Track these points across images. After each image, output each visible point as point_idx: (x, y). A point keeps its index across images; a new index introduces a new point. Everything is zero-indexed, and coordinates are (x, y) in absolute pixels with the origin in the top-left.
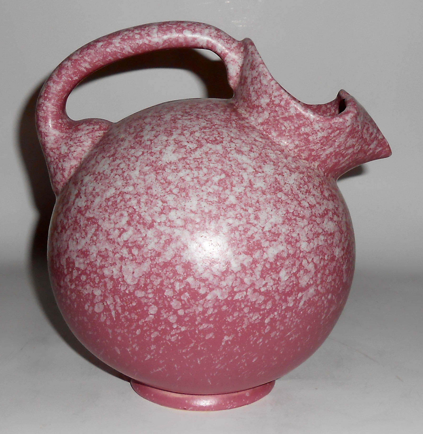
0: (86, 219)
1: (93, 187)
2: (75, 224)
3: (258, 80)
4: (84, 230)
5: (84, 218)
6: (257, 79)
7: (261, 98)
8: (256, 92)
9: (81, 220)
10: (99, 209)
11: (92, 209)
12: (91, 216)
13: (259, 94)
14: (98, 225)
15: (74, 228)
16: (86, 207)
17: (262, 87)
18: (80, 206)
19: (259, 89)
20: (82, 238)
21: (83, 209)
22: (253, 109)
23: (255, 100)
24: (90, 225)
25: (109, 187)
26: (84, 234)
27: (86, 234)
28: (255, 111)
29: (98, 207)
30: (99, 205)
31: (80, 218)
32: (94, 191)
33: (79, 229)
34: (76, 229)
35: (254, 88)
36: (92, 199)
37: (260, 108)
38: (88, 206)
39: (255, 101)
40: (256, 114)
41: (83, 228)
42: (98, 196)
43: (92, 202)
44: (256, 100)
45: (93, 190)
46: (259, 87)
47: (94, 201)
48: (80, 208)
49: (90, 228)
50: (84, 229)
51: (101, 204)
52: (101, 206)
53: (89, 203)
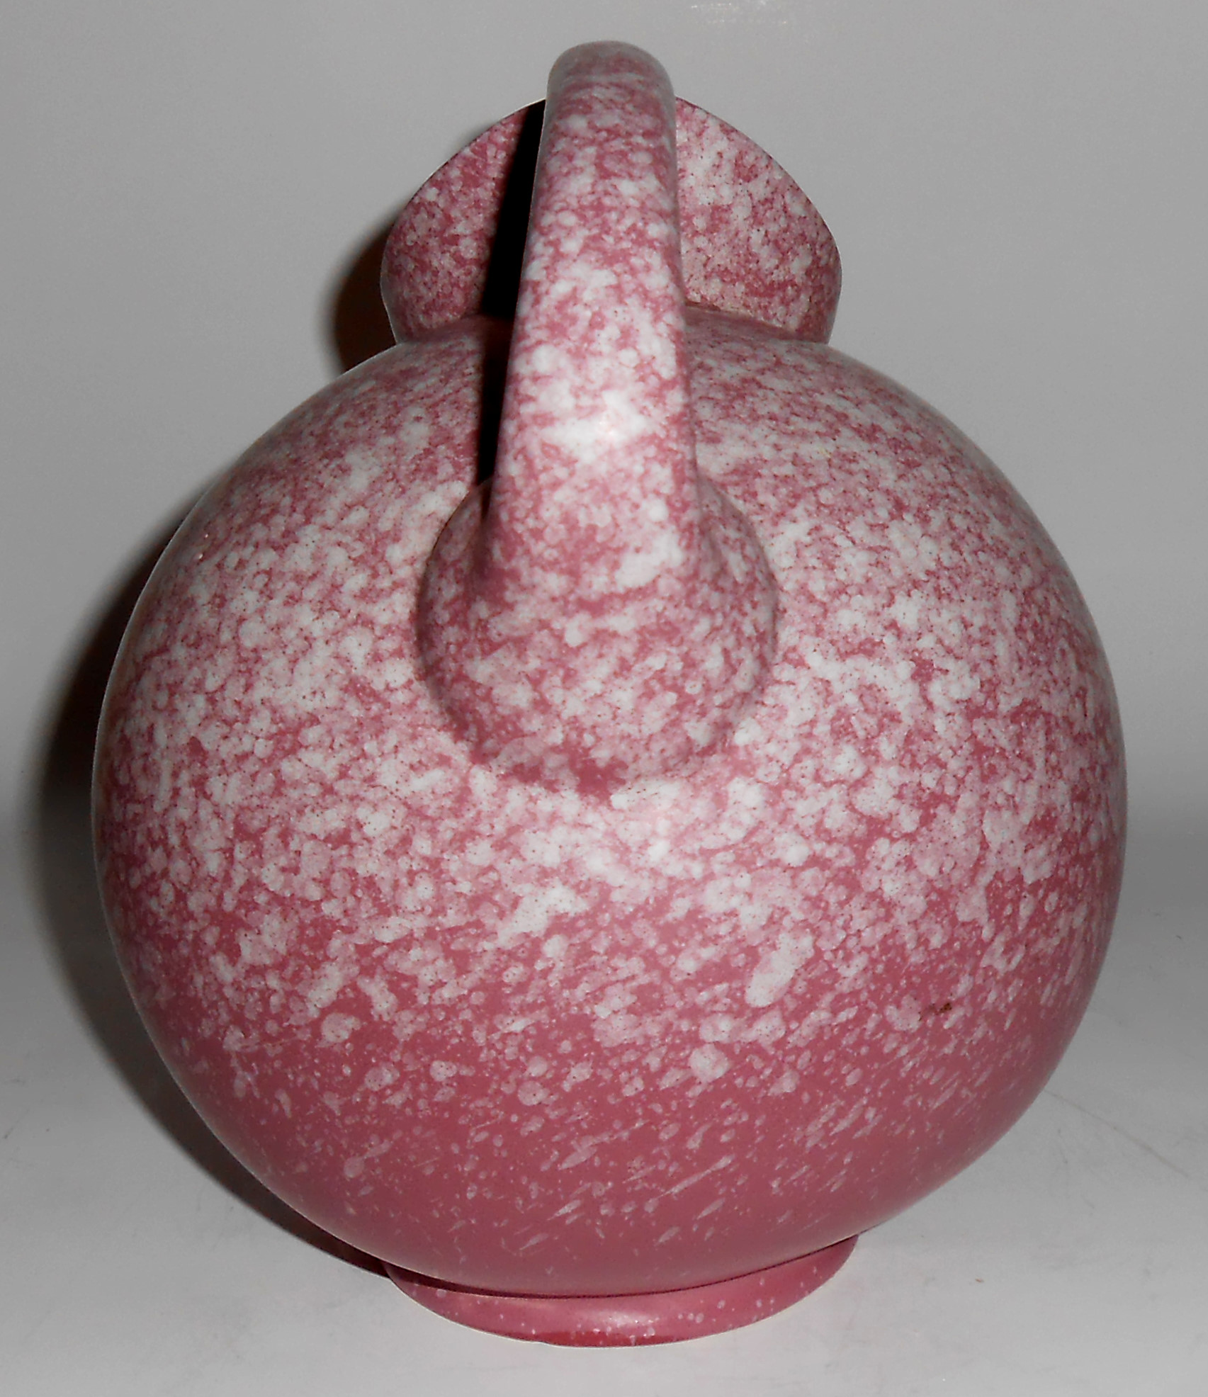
0: (1009, 721)
1: (959, 620)
2: (980, 758)
3: (778, 205)
4: (1019, 756)
5: (1000, 722)
6: (774, 205)
7: (791, 257)
8: (776, 242)
9: (997, 732)
10: (1021, 668)
11: (1008, 681)
12: (1016, 701)
13: (786, 246)
14: (1044, 714)
15: (986, 772)
16: (987, 686)
17: (793, 225)
18: (965, 696)
19: (785, 231)
20: (1024, 781)
21: (980, 698)
22: (772, 296)
23: (773, 267)
24: (1029, 729)
25: (995, 595)
26: (1023, 767)
27: (1030, 762)
28: (777, 299)
29: (1016, 665)
30: (1016, 658)
31: (990, 731)
32: (971, 629)
33: (1003, 763)
34: (993, 769)
35: (766, 232)
36: (987, 653)
37: (789, 288)
38: (990, 681)
39: (775, 271)
40: (781, 307)
41: (1014, 751)
42: (993, 633)
43: (992, 662)
44: (777, 267)
45: (966, 627)
46: (784, 225)
47: (996, 657)
48: (969, 701)
49: (1033, 738)
50: (1017, 752)
51: (1017, 652)
52: (1020, 660)
53: (986, 669)
